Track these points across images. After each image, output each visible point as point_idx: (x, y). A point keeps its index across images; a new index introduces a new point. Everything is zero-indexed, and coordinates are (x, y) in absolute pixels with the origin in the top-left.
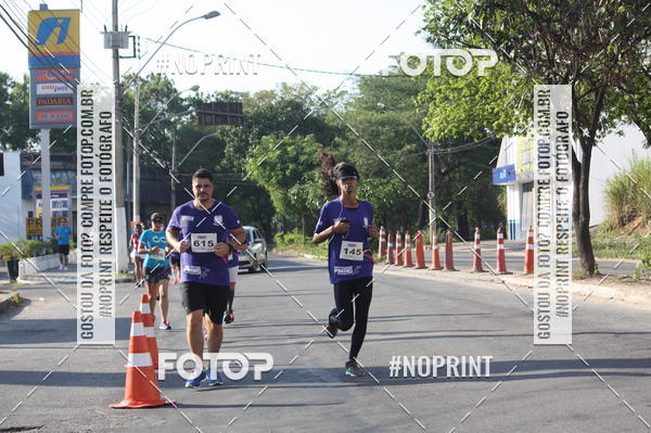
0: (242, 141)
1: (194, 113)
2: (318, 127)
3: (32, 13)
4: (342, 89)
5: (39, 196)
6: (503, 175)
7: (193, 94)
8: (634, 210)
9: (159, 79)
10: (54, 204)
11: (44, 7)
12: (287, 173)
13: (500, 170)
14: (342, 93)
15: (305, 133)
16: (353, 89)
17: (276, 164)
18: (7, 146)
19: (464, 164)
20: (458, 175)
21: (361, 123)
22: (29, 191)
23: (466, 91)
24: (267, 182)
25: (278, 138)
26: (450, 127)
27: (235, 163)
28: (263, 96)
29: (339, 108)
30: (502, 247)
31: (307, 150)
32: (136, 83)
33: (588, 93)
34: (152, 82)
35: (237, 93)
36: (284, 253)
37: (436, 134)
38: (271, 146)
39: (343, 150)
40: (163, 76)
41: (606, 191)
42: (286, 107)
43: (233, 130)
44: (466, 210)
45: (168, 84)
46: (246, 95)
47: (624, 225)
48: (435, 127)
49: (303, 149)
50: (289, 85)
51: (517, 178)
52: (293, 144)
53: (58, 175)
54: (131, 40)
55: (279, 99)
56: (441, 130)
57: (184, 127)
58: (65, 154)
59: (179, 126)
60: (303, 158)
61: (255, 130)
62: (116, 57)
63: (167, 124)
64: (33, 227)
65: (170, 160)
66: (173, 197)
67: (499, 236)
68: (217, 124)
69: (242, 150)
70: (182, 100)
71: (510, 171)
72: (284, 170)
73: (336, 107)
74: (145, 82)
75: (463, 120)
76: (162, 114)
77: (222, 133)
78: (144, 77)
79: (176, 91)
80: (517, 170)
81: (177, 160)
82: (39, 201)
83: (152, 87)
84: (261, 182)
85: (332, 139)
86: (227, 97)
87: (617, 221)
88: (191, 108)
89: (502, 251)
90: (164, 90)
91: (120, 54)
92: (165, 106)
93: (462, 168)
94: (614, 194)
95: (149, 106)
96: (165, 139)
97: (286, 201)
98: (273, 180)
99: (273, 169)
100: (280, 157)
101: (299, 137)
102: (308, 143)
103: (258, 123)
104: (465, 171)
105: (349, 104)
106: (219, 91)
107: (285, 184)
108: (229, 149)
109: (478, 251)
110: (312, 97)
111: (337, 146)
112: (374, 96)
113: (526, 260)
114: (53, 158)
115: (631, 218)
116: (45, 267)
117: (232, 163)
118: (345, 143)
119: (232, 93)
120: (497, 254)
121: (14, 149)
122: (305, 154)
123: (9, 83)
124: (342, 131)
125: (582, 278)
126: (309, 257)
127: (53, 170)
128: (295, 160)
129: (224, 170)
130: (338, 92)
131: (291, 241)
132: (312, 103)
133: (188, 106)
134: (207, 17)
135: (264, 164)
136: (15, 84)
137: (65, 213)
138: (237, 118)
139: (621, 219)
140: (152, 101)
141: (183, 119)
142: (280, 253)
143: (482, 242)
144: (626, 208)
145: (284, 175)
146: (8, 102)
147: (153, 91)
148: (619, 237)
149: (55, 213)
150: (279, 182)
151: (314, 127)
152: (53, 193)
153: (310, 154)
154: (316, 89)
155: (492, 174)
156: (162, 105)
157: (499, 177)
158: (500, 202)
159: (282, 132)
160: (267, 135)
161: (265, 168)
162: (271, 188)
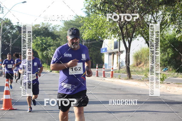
1: (17, 30)
2: (52, 35)
6: (104, 50)
7: (17, 24)
8: (141, 61)
9: (7, 20)
12: (43, 47)
13: (103, 49)
14: (59, 26)
15: (48, 36)
16: (62, 25)
17: (40, 45)
19: (93, 47)
20: (91, 50)
21: (64, 34)
23: (95, 26)
24: (37, 50)
25: (41, 37)
26: (90, 36)
28: (36, 26)
29: (58, 30)
30: (104, 70)
31: (49, 41)
33: (130, 28)
34: (5, 20)
37: (86, 38)
38: (39, 40)
39: (59, 42)
40: (8, 19)
41: (133, 56)
42: (43, 29)
44: (93, 60)
45: (10, 21)
47: (138, 65)
48: (86, 36)
49: (48, 41)
50: (44, 23)
51: (108, 51)
52: (45, 39)
55: (41, 27)
56: (87, 37)
57: (14, 33)
59: (12, 33)
60: (48, 43)
63: (9, 32)
65: (10, 43)
67: (103, 67)
70: (14, 26)
71: (106, 49)
72: (42, 47)
73: (57, 29)
75: (94, 35)
76: (8, 30)
79: (12, 23)
80: (108, 49)
81: (12, 43)
83: (5, 22)
85: (56, 38)
87: (136, 64)
88: (16, 28)
89: (104, 71)
90: (8, 23)
92: (9, 27)
93: (92, 48)
94: (135, 57)
96: (8, 36)
97: (42, 55)
98: (39, 49)
99: (39, 46)
100: (41, 43)
101: (46, 37)
102: (49, 39)
103: (35, 33)
104: (93, 49)
105: (61, 29)
107: (42, 50)
109: (97, 71)
110: (50, 26)
111: (57, 40)
112: (68, 27)
113: (111, 74)
115: (140, 64)
118: (60, 39)
119: (28, 24)
120: (103, 72)
122: (48, 42)
124: (59, 36)
125: (127, 79)
128: (45, 44)
130: (58, 25)
131: (44, 67)
132: (50, 28)
133: (15, 28)
134: (23, 3)
135: (37, 45)
139: (137, 64)
140: (5, 26)
141: (14, 31)
143: (98, 69)
144: (139, 61)
145: (42, 48)
147: (6, 23)
148: (136, 69)
151: (51, 35)
153: (50, 42)
154: (51, 24)
155: (100, 50)
156: (8, 27)
157: (103, 51)
158: (103, 58)
159: (42, 36)
160: (38, 36)
161: (37, 46)
162: (38, 52)
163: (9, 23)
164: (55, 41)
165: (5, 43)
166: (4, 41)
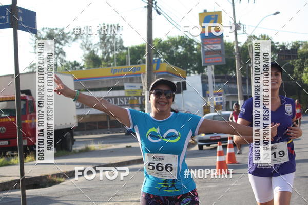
0: (301, 65)
3: (200, 14)
11: (205, 11)
18: (196, 72)
22: (205, 93)
27: (299, 76)
35: (302, 42)
43: (297, 61)
53: (219, 85)
54: (242, 26)
58: (222, 75)
62: (236, 35)
64: (206, 110)
77: (292, 63)
78: (258, 37)
91: (237, 33)
108: (296, 70)
114: (216, 77)
117: (297, 76)
121: (199, 73)
123: (194, 43)
127: (216, 83)
136: (197, 44)
138: (295, 56)
146: (195, 52)
149: (217, 103)
152: (215, 95)
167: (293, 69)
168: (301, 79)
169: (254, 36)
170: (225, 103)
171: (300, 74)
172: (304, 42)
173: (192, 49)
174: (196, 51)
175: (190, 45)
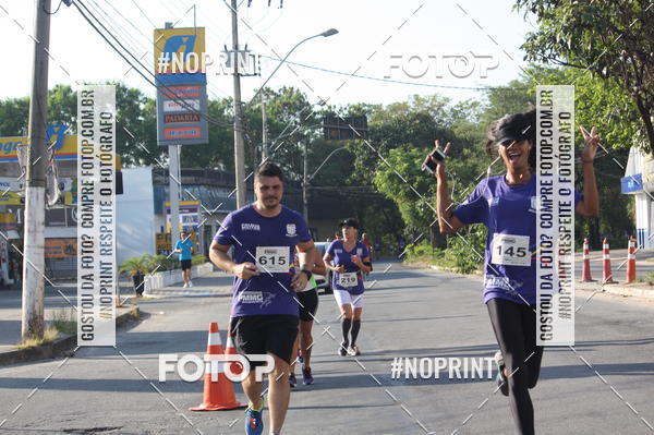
0: (371, 153)
3: (158, 31)
4: (473, 101)
5: (169, 212)
6: (631, 185)
7: (325, 108)
9: (292, 92)
10: (185, 219)
11: (169, 26)
12: (416, 185)
13: (629, 179)
14: (475, 104)
16: (485, 101)
18: (141, 161)
22: (160, 207)
24: (395, 194)
25: (405, 150)
27: (365, 176)
28: (395, 108)
29: (472, 120)
32: (268, 98)
34: (284, 96)
35: (369, 106)
36: (415, 265)
38: (399, 159)
39: (471, 161)
40: (295, 90)
42: (415, 120)
43: (362, 144)
45: (300, 97)
46: (378, 107)
50: (422, 96)
51: (644, 187)
52: (421, 156)
53: (190, 189)
57: (317, 140)
58: (198, 168)
59: (312, 139)
61: (384, 143)
62: (237, 76)
63: (300, 136)
64: (163, 242)
65: (302, 173)
66: (306, 210)
67: (630, 244)
68: (342, 138)
69: (371, 162)
70: (315, 113)
71: (638, 182)
74: (277, 96)
76: (295, 127)
77: (351, 147)
78: (276, 91)
79: (308, 104)
80: (644, 180)
81: (309, 174)
82: (169, 216)
83: (284, 101)
84: (390, 195)
85: (460, 151)
86: (359, 109)
90: (296, 103)
92: (298, 120)
95: (281, 120)
96: (299, 152)
97: (414, 213)
98: (401, 193)
99: (401, 182)
100: (407, 170)
103: (386, 136)
105: (479, 116)
106: (351, 104)
107: (413, 196)
108: (358, 163)
110: (445, 108)
111: (465, 158)
112: (503, 107)
114: (183, 174)
116: (172, 281)
117: (361, 176)
118: (474, 154)
119: (364, 105)
121: (147, 164)
123: (140, 98)
124: (470, 143)
126: (435, 268)
127: (185, 185)
129: (354, 182)
130: (470, 103)
131: (421, 253)
132: (444, 115)
133: (321, 119)
135: (392, 177)
136: (146, 100)
137: (195, 229)
138: (362, 131)
140: (285, 115)
141: (317, 132)
142: (410, 265)
143: (611, 252)
145: (412, 188)
146: (140, 118)
147: (285, 104)
149: (185, 228)
150: (406, 195)
151: (443, 139)
152: (182, 209)
154: (447, 100)
155: (620, 183)
156: (295, 119)
157: (628, 187)
158: (630, 211)
159: (411, 145)
160: (395, 148)
161: (393, 181)
162: (398, 201)
163: (298, 103)
164: (455, 160)
165: (289, 175)
166: (285, 168)
167: (353, 161)
168: (369, 184)
169: (268, 90)
170: (203, 230)
171: (369, 171)
172: (375, 107)
173: (135, 111)
174: (143, 115)
175: (130, 103)
